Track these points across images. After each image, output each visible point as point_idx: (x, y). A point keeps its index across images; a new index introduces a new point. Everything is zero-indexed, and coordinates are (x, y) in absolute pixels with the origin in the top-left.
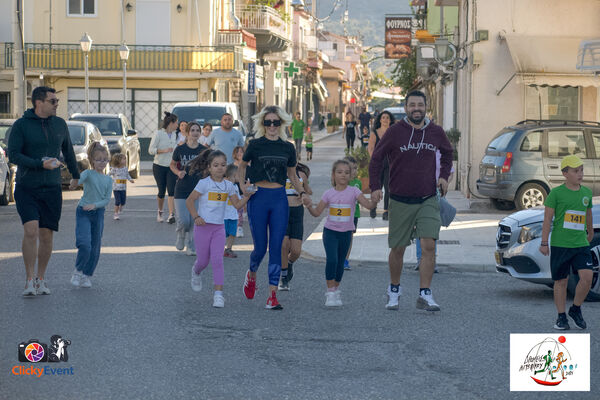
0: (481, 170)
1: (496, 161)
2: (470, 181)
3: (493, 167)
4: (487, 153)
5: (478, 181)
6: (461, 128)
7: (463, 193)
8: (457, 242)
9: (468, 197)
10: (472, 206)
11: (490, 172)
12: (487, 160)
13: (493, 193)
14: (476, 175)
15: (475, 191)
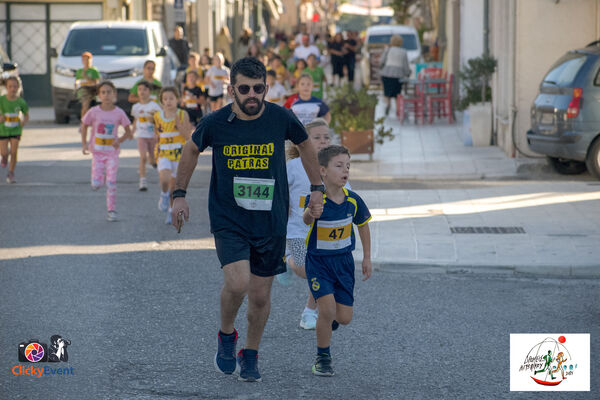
0: (533, 117)
1: (556, 103)
2: (517, 132)
3: (550, 111)
4: (542, 90)
5: (530, 132)
6: (496, 53)
7: (503, 150)
8: (519, 230)
9: (514, 156)
10: (520, 169)
11: (548, 119)
12: (543, 100)
13: (553, 149)
14: (525, 124)
15: (524, 147)
